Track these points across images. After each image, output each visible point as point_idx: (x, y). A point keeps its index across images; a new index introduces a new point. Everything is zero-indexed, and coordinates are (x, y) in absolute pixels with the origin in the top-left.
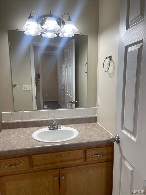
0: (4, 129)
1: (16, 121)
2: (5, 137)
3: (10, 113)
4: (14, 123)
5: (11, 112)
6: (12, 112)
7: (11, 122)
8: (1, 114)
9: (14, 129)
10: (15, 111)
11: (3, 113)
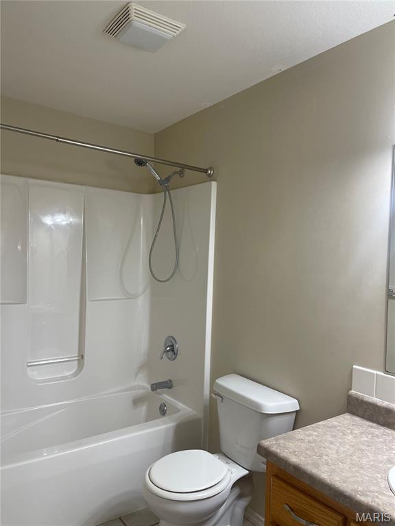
0: (353, 413)
1: (385, 404)
2: (328, 433)
3: (373, 374)
4: (377, 406)
5: (375, 372)
6: (379, 373)
7: (370, 401)
8: (352, 368)
9: (374, 425)
10: (386, 372)
11: (356, 369)
